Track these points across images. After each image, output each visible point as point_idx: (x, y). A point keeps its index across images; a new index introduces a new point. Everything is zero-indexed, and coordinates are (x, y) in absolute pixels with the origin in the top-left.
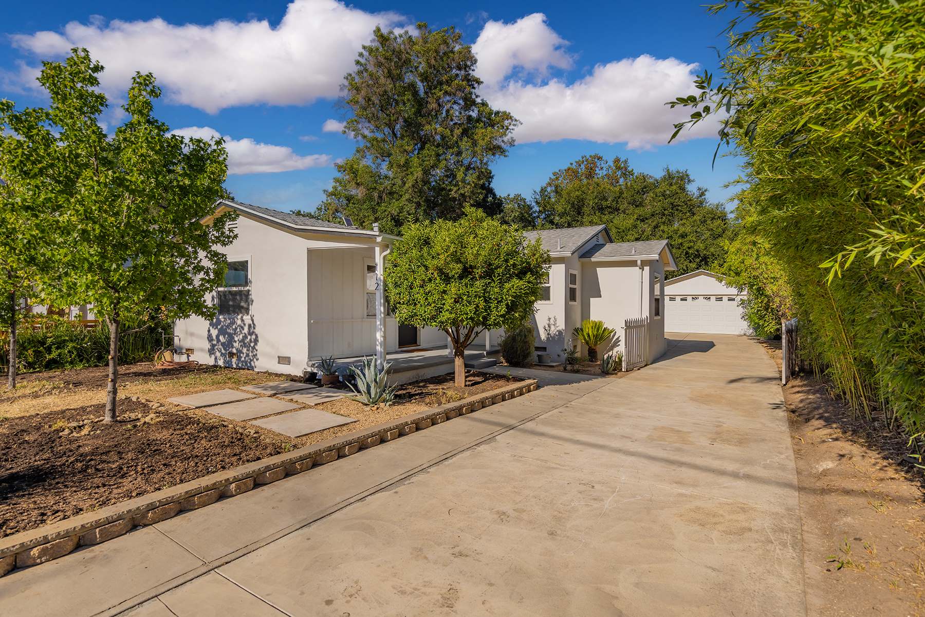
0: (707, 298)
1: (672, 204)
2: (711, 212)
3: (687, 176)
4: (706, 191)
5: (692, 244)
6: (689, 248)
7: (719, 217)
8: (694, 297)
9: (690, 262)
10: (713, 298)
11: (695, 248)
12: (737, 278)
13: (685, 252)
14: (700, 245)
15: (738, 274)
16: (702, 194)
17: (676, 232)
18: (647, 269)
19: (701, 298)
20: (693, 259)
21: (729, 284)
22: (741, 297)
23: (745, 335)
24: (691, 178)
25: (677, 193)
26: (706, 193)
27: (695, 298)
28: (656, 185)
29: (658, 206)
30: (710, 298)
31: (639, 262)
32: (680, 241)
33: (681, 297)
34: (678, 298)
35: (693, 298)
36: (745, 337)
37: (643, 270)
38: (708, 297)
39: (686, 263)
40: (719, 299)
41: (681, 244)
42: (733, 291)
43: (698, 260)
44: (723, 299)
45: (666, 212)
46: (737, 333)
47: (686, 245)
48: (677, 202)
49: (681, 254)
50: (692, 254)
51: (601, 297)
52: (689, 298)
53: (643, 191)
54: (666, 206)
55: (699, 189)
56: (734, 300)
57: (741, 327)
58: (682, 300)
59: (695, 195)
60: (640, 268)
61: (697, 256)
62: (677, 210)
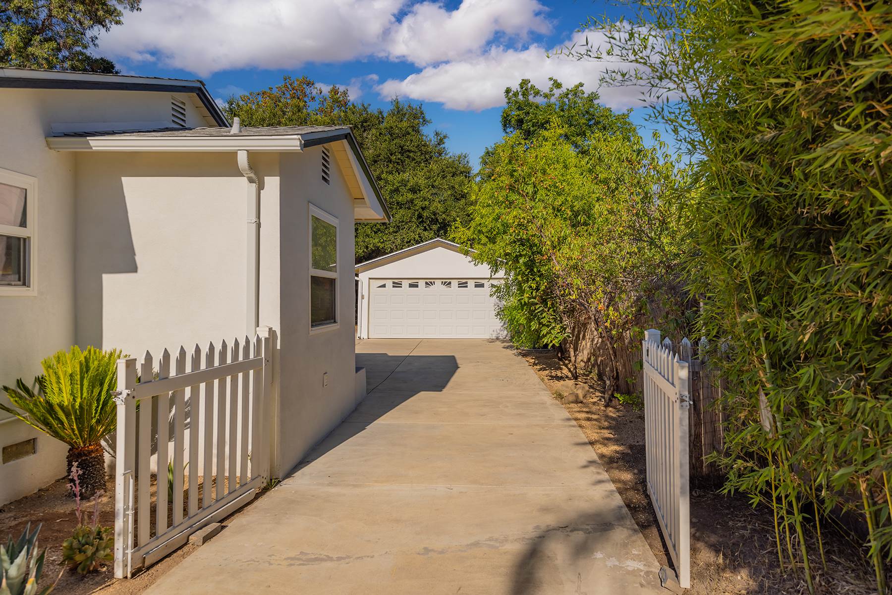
0: (447, 283)
1: (402, 148)
2: (451, 165)
3: (422, 113)
4: (445, 137)
5: (427, 203)
6: (423, 209)
7: (462, 173)
8: (428, 281)
9: (425, 230)
10: (455, 283)
11: (431, 208)
12: (490, 246)
13: (417, 213)
14: (437, 206)
15: (492, 240)
16: (441, 142)
17: (404, 183)
18: (273, 183)
19: (438, 282)
20: (428, 225)
21: (478, 259)
22: (495, 282)
23: (497, 339)
24: (428, 118)
25: (409, 134)
26: (445, 140)
27: (429, 283)
28: (381, 118)
29: (383, 147)
30: (450, 283)
31: (242, 159)
32: (410, 196)
33: (410, 282)
34: (405, 284)
35: (427, 283)
36: (498, 343)
37: (261, 187)
38: (449, 281)
39: (419, 231)
40: (463, 285)
41: (412, 201)
42: (484, 270)
43: (435, 227)
44: (468, 285)
45: (393, 158)
46: (487, 336)
47: (419, 203)
48: (408, 145)
49: (411, 218)
50: (427, 218)
51: (134, 269)
52: (422, 283)
53: (362, 125)
54: (393, 147)
55: (437, 134)
56: (482, 286)
57: (493, 327)
58: (411, 286)
59: (433, 142)
60: (251, 181)
61: (434, 221)
62: (408, 157)
